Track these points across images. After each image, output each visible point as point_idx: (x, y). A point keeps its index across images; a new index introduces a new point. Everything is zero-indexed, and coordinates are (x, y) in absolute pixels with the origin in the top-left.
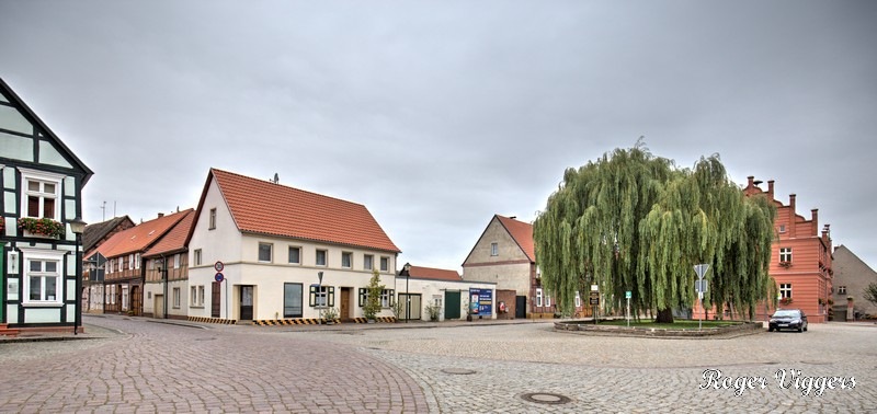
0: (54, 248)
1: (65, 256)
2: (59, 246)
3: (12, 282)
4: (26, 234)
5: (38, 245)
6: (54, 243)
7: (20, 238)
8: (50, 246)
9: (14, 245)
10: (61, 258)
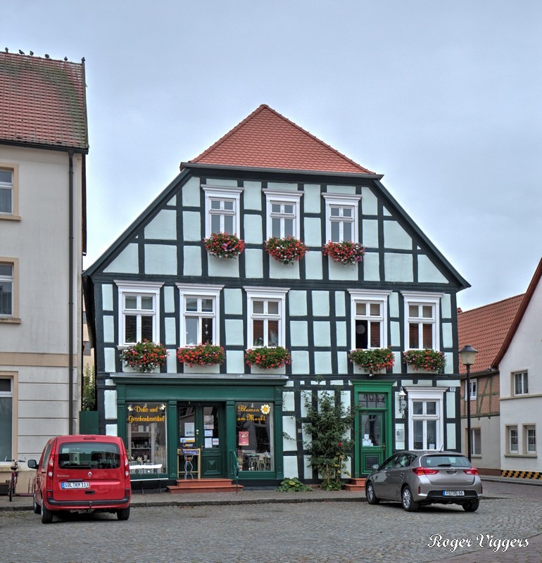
0: (434, 385)
1: (445, 394)
2: (439, 382)
3: (399, 427)
4: (410, 371)
5: (421, 382)
6: (434, 378)
7: (404, 375)
8: (430, 382)
9: (399, 384)
10: (441, 397)
